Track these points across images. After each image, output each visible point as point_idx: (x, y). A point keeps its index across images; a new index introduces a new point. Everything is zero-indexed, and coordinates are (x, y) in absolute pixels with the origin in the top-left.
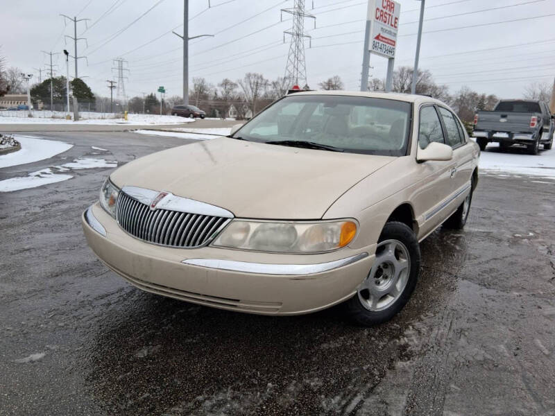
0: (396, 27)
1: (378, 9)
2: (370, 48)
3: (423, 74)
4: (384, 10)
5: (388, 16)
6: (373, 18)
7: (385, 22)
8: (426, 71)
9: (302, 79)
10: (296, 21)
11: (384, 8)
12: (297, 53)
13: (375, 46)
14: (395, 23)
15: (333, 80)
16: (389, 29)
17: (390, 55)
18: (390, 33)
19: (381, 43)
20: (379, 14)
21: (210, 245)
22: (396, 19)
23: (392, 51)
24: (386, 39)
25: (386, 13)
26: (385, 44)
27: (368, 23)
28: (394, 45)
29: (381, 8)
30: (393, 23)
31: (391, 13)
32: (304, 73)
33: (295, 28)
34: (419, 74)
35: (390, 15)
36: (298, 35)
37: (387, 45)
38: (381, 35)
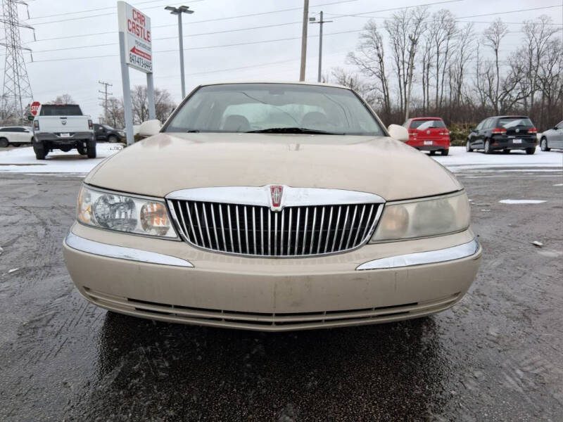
0: (149, 41)
1: (129, 21)
2: (128, 61)
3: (162, 94)
4: (136, 22)
5: (140, 29)
6: (126, 30)
7: (138, 35)
8: (164, 91)
9: (27, 97)
10: (8, 30)
11: (135, 20)
12: (16, 66)
13: (132, 59)
14: (148, 36)
15: (63, 99)
16: (143, 43)
17: (148, 69)
18: (144, 46)
19: (137, 56)
20: (131, 26)
21: (371, 242)
22: (148, 32)
23: (149, 66)
24: (142, 52)
25: (137, 25)
26: (142, 57)
27: (121, 34)
28: (150, 60)
29: (132, 20)
30: (146, 37)
31: (142, 26)
32: (28, 91)
33: (9, 39)
34: (158, 93)
35: (142, 28)
36: (14, 47)
37: (144, 59)
38: (136, 48)
